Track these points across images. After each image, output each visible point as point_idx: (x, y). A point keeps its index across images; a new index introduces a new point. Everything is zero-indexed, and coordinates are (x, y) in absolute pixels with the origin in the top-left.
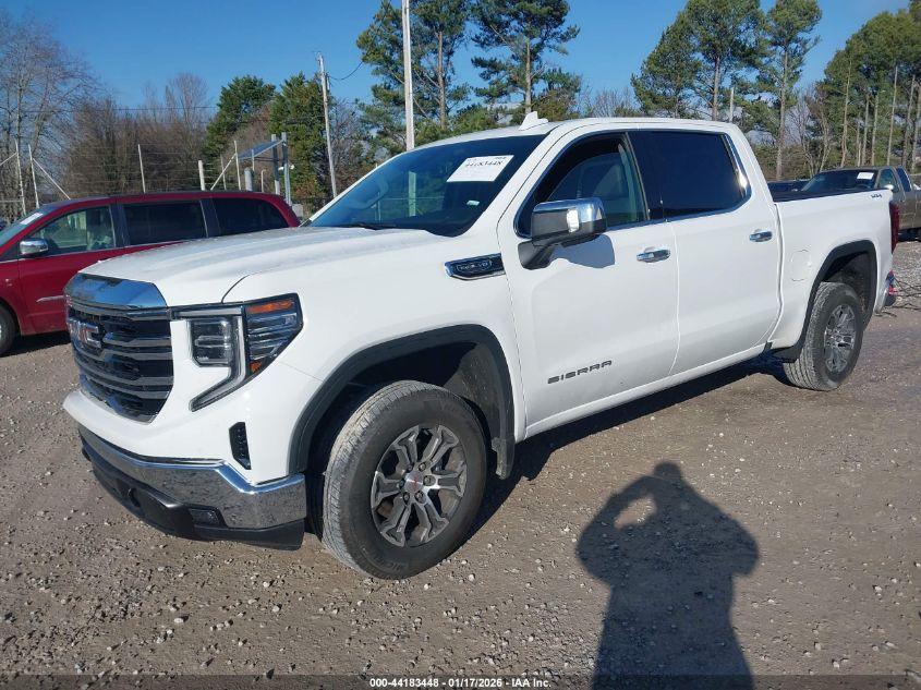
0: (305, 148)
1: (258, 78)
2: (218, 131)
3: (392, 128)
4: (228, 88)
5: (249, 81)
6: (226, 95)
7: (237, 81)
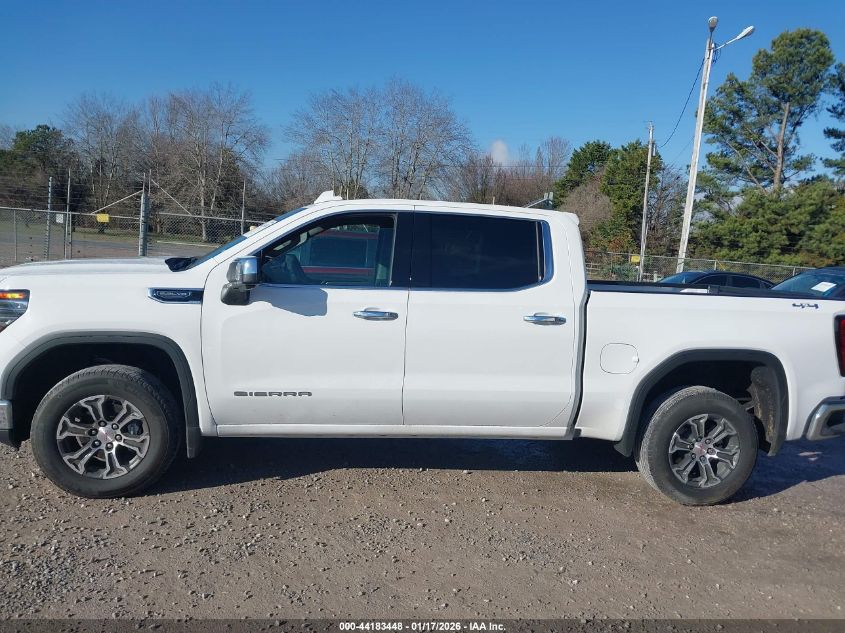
0: (625, 206)
1: (607, 143)
2: (564, 186)
3: (718, 193)
4: (579, 150)
5: (599, 146)
6: (576, 155)
7: (588, 145)
